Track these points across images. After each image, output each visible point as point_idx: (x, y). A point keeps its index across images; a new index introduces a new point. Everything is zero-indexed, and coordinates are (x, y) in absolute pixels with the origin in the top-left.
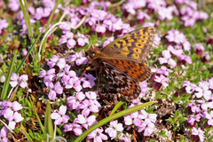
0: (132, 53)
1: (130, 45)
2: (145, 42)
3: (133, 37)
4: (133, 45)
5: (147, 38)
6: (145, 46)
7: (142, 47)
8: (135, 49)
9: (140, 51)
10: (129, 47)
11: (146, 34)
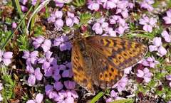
0: (114, 56)
1: (116, 49)
2: (132, 56)
3: (123, 44)
4: (119, 51)
5: (136, 53)
6: (130, 59)
7: (127, 58)
8: (118, 56)
9: (122, 60)
10: (113, 50)
11: (138, 49)
